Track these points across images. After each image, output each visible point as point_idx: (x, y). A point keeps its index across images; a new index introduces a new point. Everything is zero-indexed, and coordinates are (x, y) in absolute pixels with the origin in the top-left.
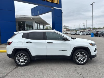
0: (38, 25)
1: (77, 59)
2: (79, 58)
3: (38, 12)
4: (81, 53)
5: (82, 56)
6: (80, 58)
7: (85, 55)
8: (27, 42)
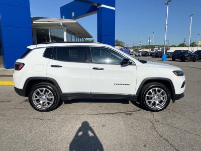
0: (73, 36)
1: (150, 102)
2: (152, 101)
3: (73, 14)
4: (155, 90)
5: (157, 95)
6: (154, 99)
7: (162, 93)
8: (52, 66)
